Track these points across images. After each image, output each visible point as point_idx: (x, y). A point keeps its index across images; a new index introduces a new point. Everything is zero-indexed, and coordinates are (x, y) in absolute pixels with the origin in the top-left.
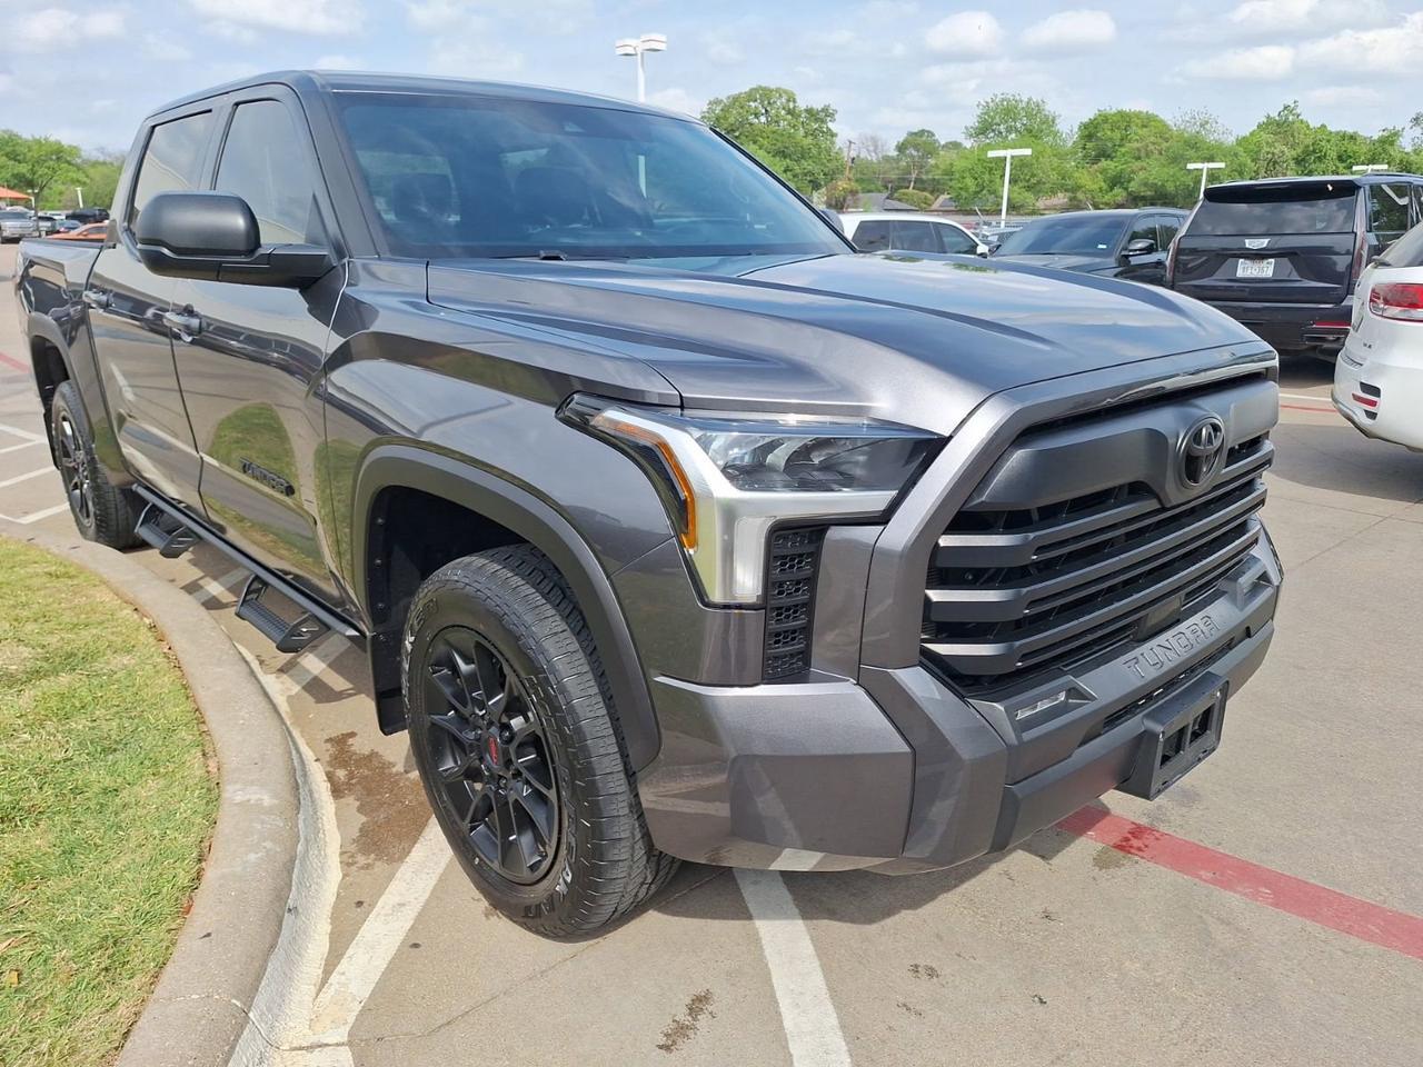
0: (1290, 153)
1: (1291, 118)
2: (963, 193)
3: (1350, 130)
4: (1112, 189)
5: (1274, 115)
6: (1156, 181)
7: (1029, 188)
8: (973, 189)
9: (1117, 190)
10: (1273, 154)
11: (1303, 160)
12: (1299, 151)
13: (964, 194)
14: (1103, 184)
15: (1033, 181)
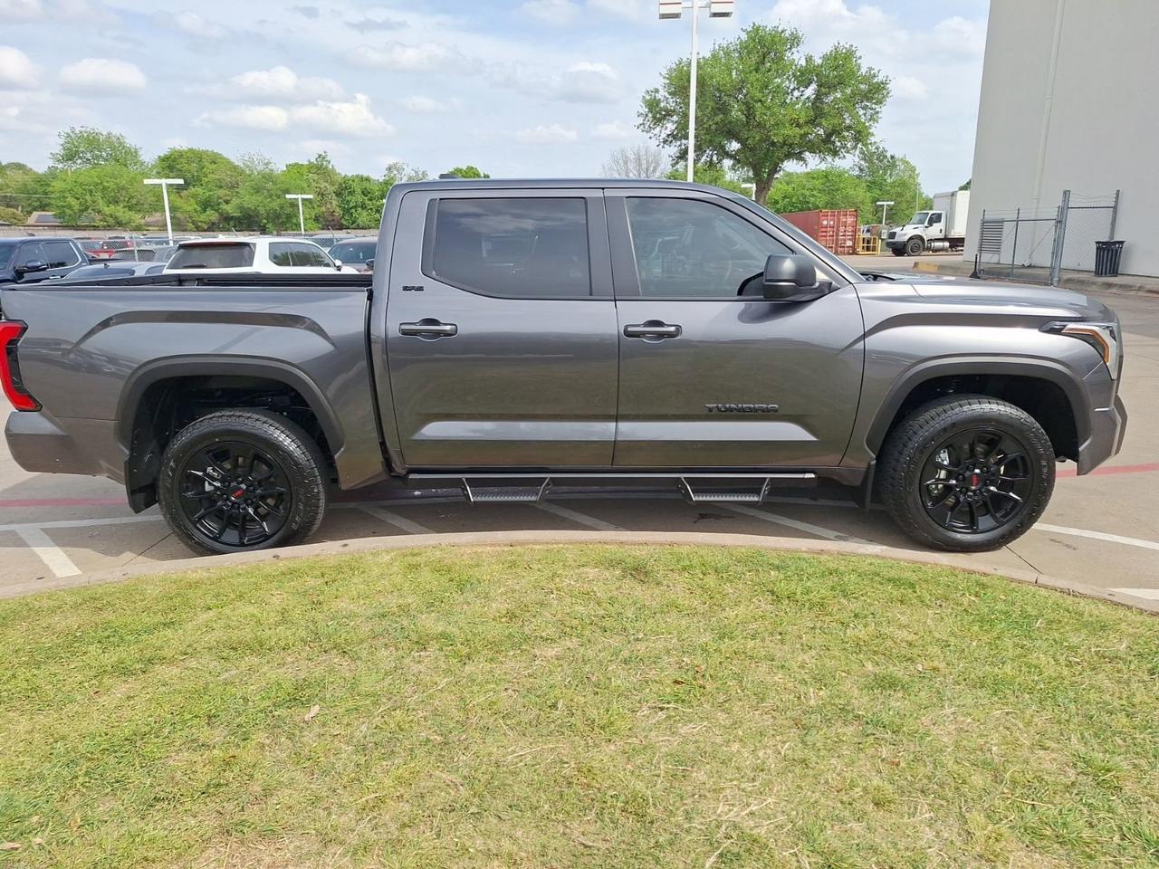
0: (331, 189)
1: (325, 163)
2: (67, 210)
3: (365, 175)
4: (205, 210)
5: (313, 160)
6: (249, 206)
7: (130, 208)
8: (77, 208)
9: (209, 212)
10: (320, 188)
11: (340, 193)
12: (336, 187)
13: (68, 212)
14: (196, 206)
15: (134, 201)
